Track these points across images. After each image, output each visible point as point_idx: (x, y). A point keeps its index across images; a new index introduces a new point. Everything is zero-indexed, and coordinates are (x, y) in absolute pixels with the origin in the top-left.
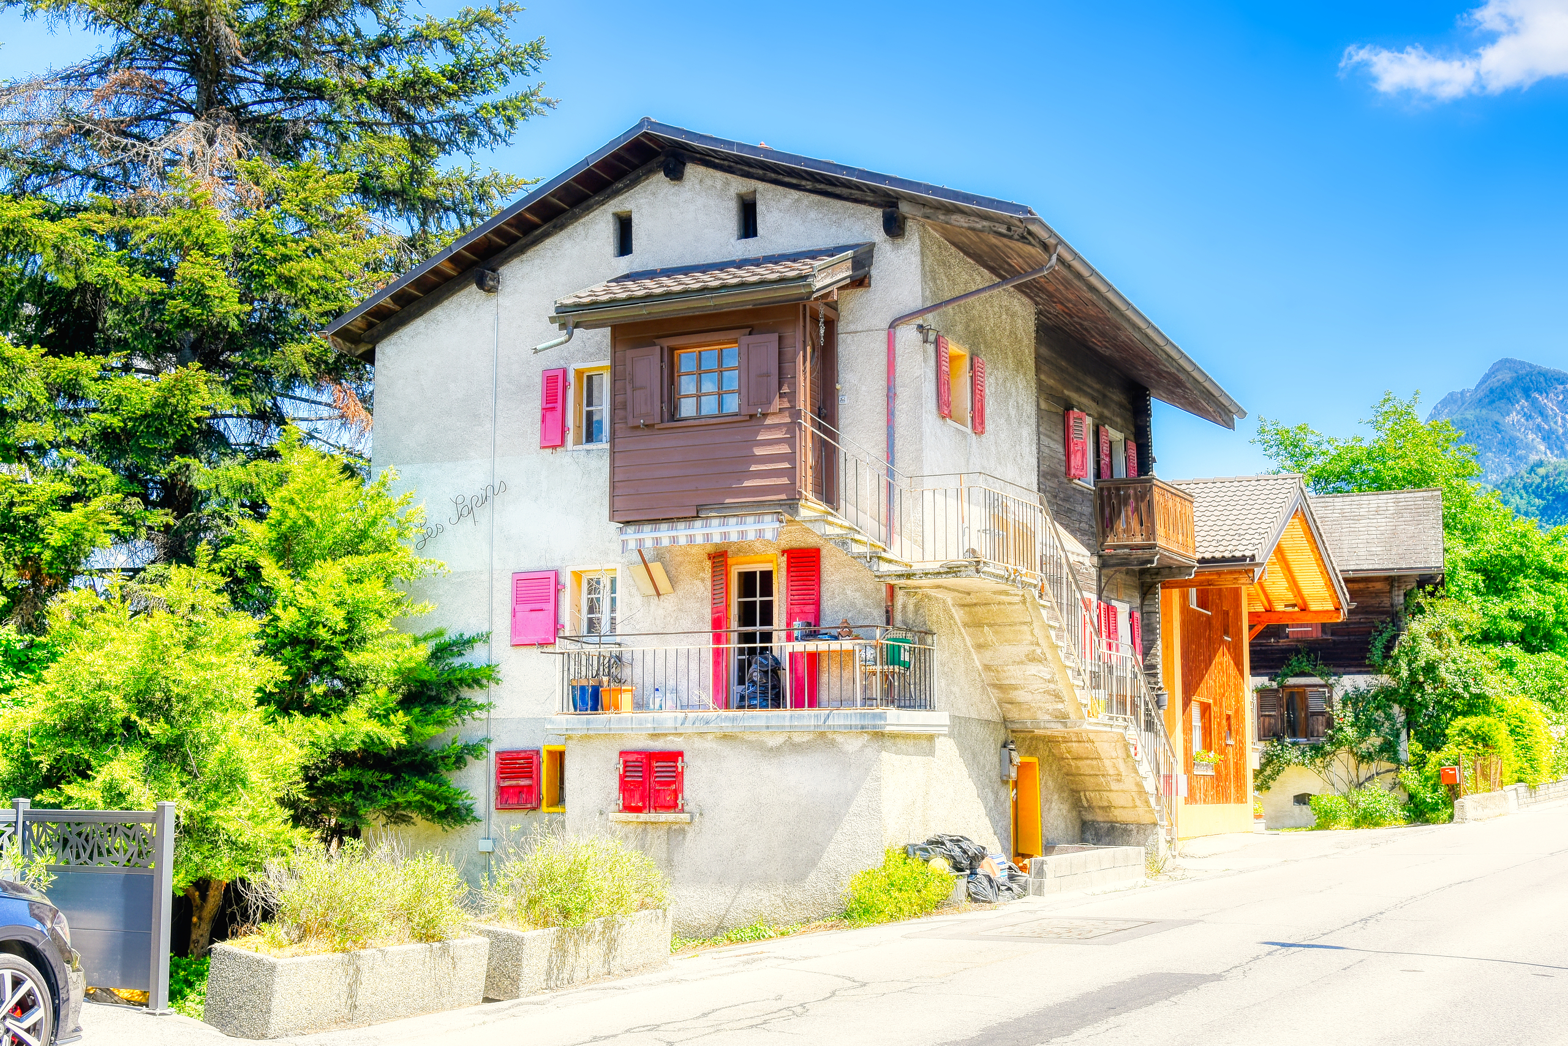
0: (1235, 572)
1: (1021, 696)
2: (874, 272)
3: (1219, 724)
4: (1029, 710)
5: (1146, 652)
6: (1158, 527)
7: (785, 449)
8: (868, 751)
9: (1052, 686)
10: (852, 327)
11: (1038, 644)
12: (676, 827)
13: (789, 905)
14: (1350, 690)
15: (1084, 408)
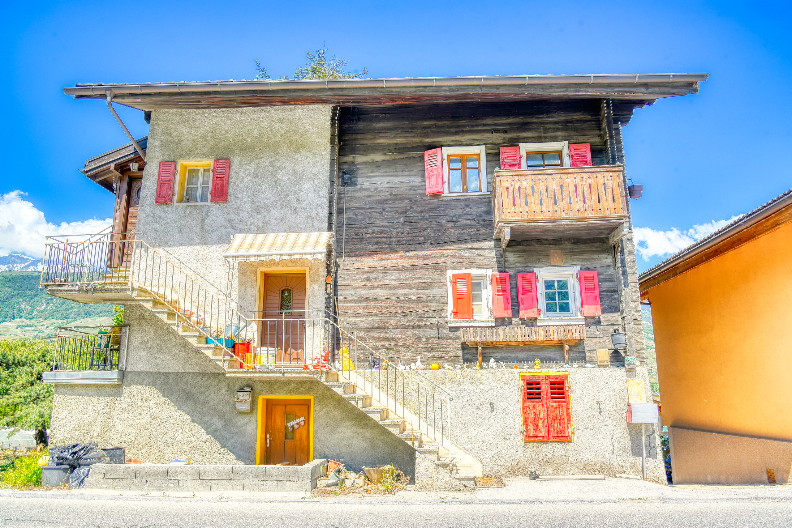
15: (470, 142)
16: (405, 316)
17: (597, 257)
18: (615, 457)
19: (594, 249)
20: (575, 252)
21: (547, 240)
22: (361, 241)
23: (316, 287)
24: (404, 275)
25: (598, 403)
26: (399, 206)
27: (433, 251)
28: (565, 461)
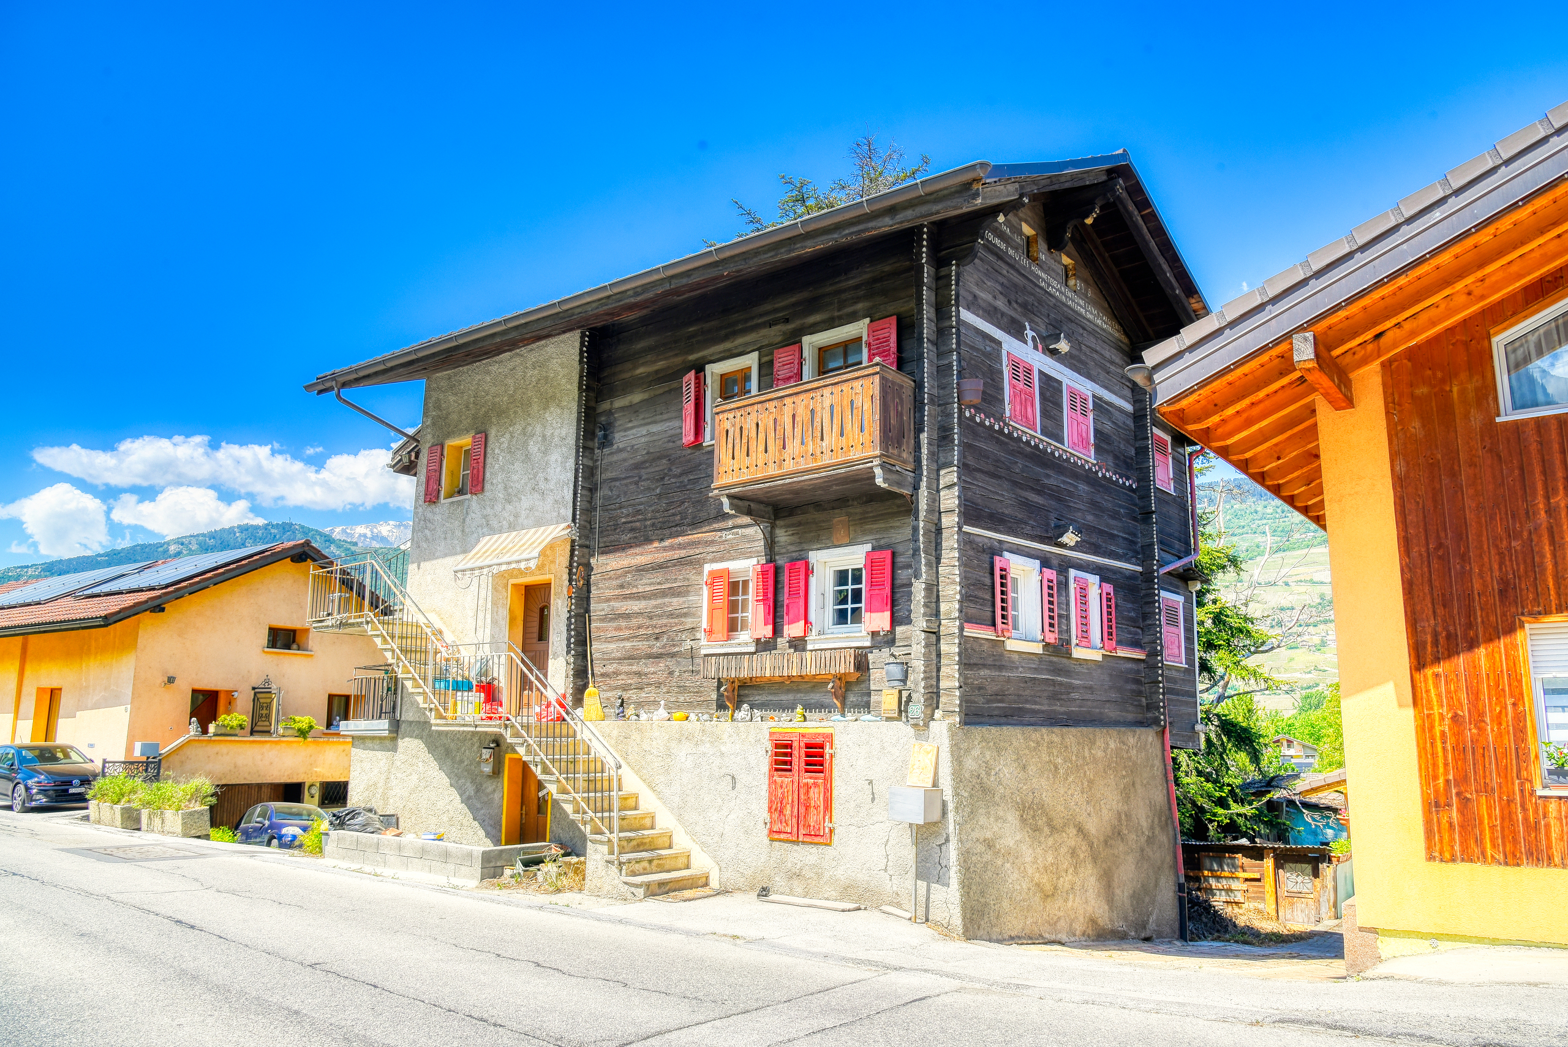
6: (723, 462)
15: (741, 350)
16: (657, 639)
17: (898, 524)
18: (888, 877)
19: (895, 510)
20: (867, 518)
21: (829, 502)
22: (615, 529)
23: (560, 602)
24: (658, 577)
25: (871, 782)
26: (657, 469)
27: (690, 537)
28: (819, 875)
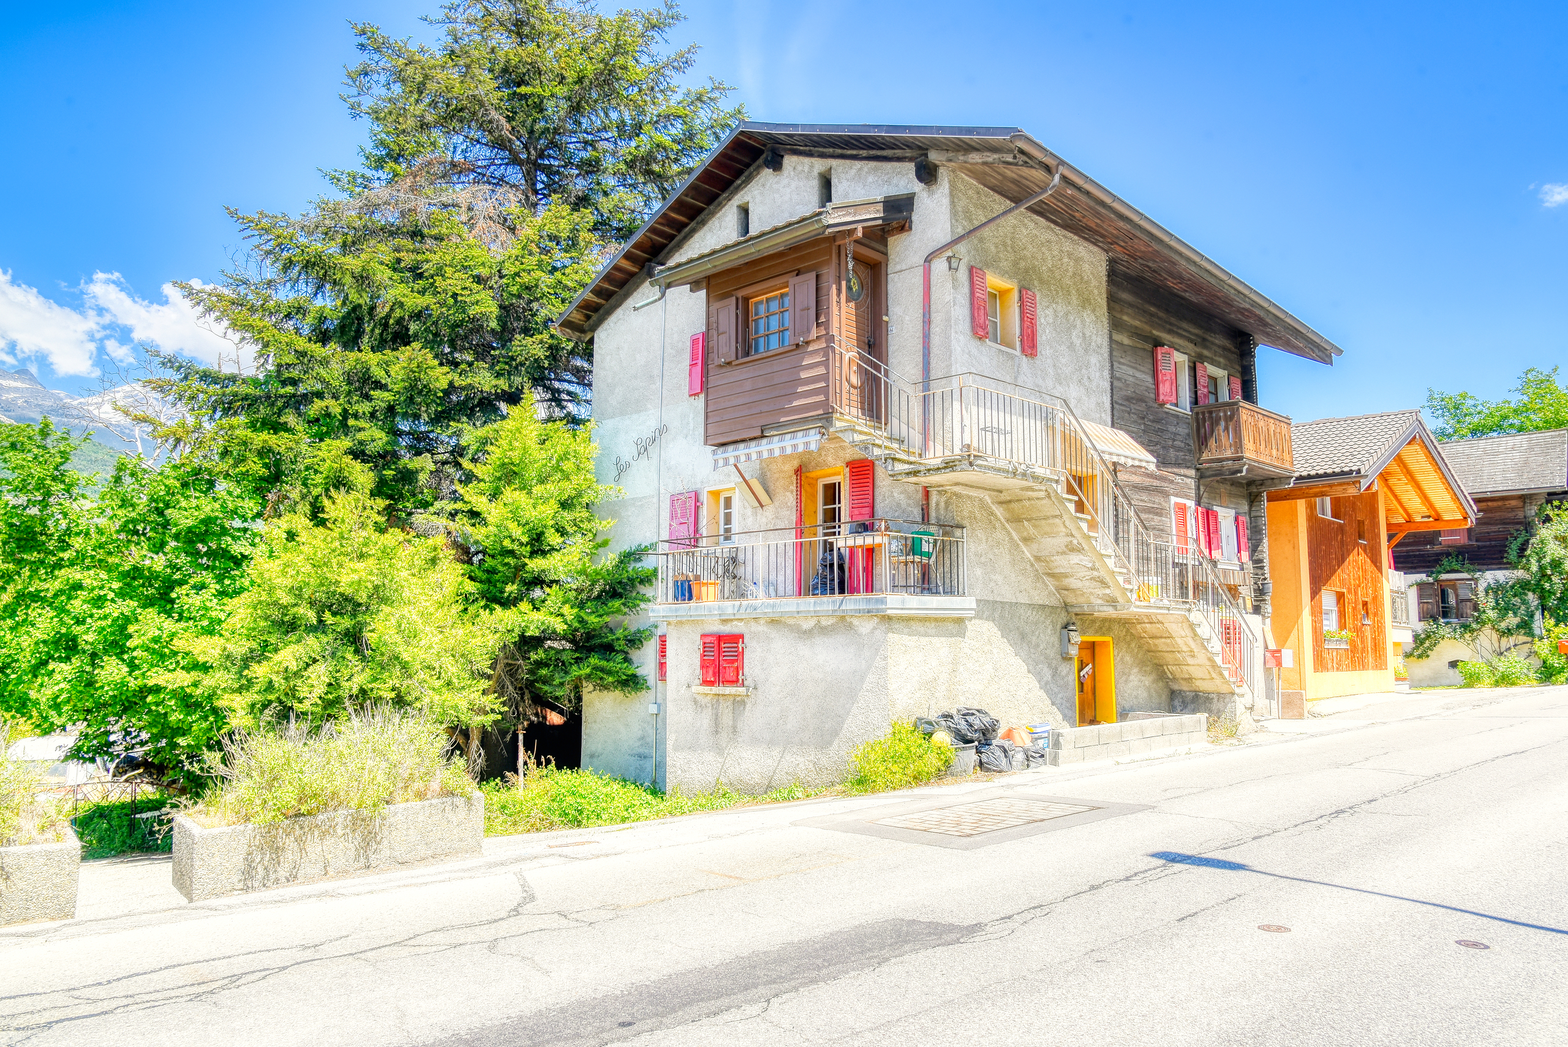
0: (1344, 484)
1: (1073, 583)
2: (914, 217)
3: (1354, 609)
4: (1082, 595)
5: (1254, 549)
6: (1245, 441)
7: (821, 370)
8: (877, 632)
9: (1095, 573)
10: (898, 268)
11: (1072, 535)
12: (738, 699)
13: (819, 770)
14: (1492, 582)
27: (1162, 472)
